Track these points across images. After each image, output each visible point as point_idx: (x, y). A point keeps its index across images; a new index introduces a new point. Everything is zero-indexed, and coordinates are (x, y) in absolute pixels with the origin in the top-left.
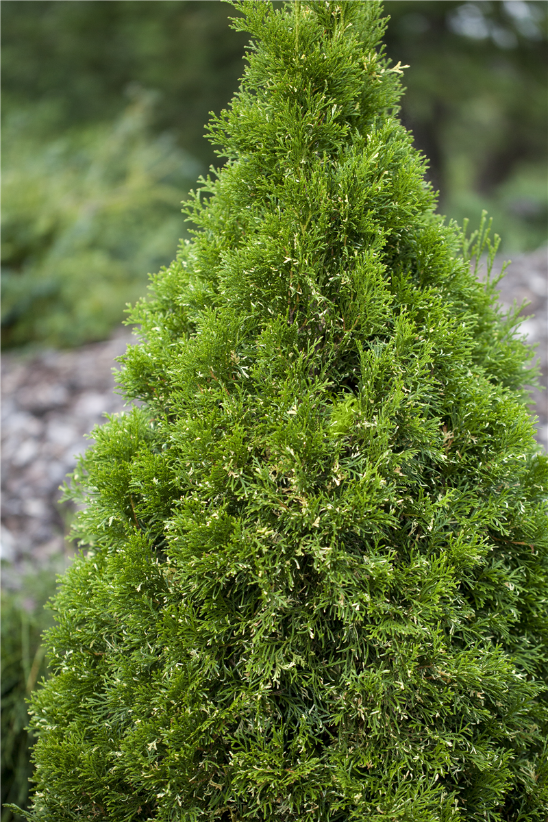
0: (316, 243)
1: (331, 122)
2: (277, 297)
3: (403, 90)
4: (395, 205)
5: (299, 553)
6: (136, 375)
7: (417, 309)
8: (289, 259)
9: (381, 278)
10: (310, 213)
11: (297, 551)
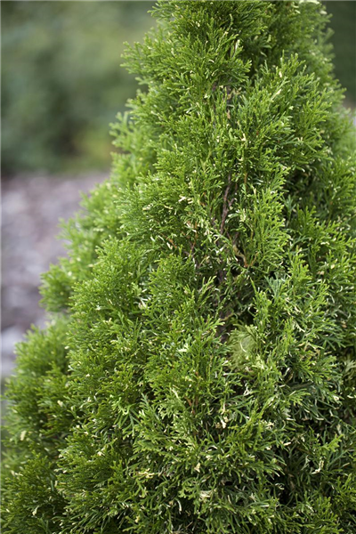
0: (212, 181)
1: (234, 57)
2: (172, 234)
3: (328, 17)
4: (300, 141)
5: (182, 495)
6: (56, 292)
7: (319, 244)
8: (184, 198)
9: (277, 218)
10: (210, 149)
11: (180, 492)
